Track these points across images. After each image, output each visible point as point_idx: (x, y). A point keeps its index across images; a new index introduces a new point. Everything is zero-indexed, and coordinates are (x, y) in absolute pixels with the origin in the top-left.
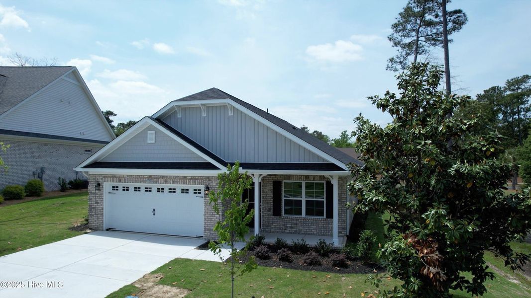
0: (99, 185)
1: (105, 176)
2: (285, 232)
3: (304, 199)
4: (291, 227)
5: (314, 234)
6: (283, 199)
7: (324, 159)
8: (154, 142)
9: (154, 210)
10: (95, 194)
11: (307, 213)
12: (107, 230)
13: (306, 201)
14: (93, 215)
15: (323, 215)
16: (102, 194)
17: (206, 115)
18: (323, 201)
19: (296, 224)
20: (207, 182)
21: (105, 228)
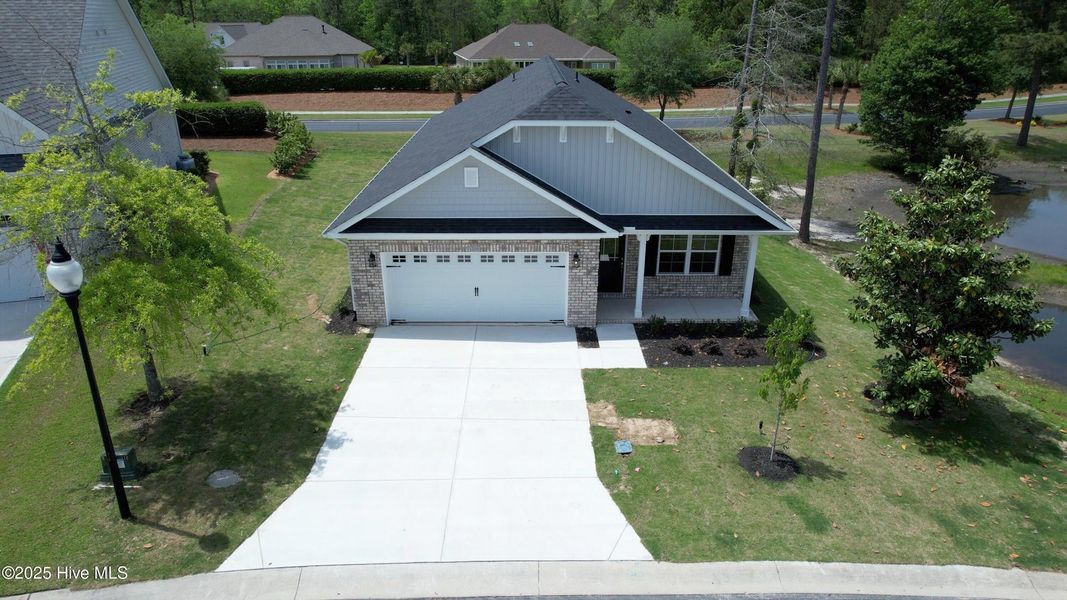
0: (372, 257)
1: (383, 243)
2: (658, 297)
3: (689, 252)
4: (669, 290)
5: (699, 297)
6: (660, 251)
7: (746, 211)
8: (477, 186)
9: (477, 289)
10: (366, 271)
11: (691, 270)
12: (393, 322)
13: (692, 254)
14: (366, 305)
15: (713, 271)
16: (379, 271)
17: (565, 141)
18: (715, 253)
19: (676, 285)
20: (575, 248)
21: (388, 320)
